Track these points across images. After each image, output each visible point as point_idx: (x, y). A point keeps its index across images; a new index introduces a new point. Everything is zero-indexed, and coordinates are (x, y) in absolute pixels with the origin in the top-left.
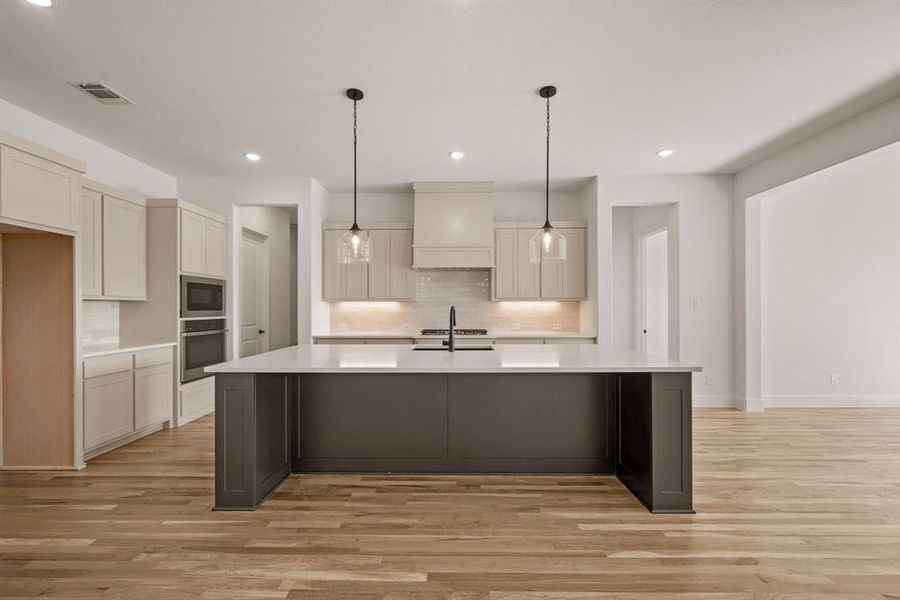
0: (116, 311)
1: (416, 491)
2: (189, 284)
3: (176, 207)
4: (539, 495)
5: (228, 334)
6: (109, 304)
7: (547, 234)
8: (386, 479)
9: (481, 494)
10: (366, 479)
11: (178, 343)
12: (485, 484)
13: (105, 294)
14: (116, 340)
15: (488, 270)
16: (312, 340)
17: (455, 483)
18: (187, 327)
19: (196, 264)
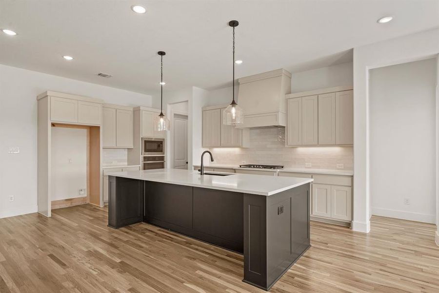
0: (126, 152)
1: (166, 239)
2: (145, 141)
3: (140, 110)
4: (207, 256)
5: (165, 163)
6: (123, 150)
7: (233, 108)
8: (164, 231)
9: (187, 248)
10: (160, 230)
11: (141, 166)
12: (195, 244)
13: (117, 145)
14: (126, 163)
15: (284, 127)
16: (193, 168)
17: (185, 240)
18: (144, 159)
19: (147, 133)
